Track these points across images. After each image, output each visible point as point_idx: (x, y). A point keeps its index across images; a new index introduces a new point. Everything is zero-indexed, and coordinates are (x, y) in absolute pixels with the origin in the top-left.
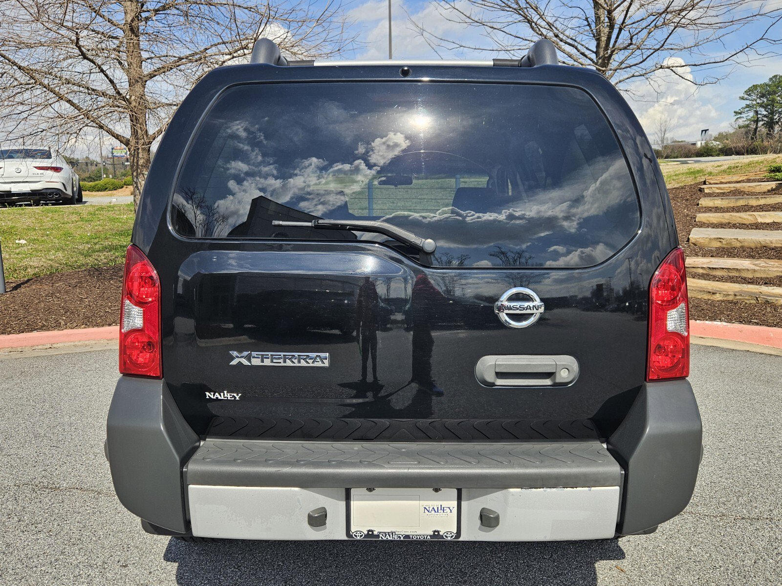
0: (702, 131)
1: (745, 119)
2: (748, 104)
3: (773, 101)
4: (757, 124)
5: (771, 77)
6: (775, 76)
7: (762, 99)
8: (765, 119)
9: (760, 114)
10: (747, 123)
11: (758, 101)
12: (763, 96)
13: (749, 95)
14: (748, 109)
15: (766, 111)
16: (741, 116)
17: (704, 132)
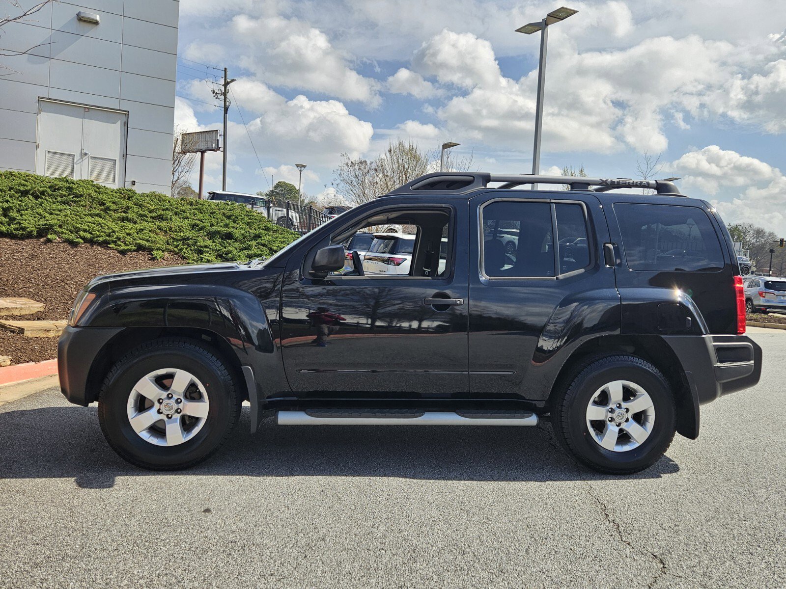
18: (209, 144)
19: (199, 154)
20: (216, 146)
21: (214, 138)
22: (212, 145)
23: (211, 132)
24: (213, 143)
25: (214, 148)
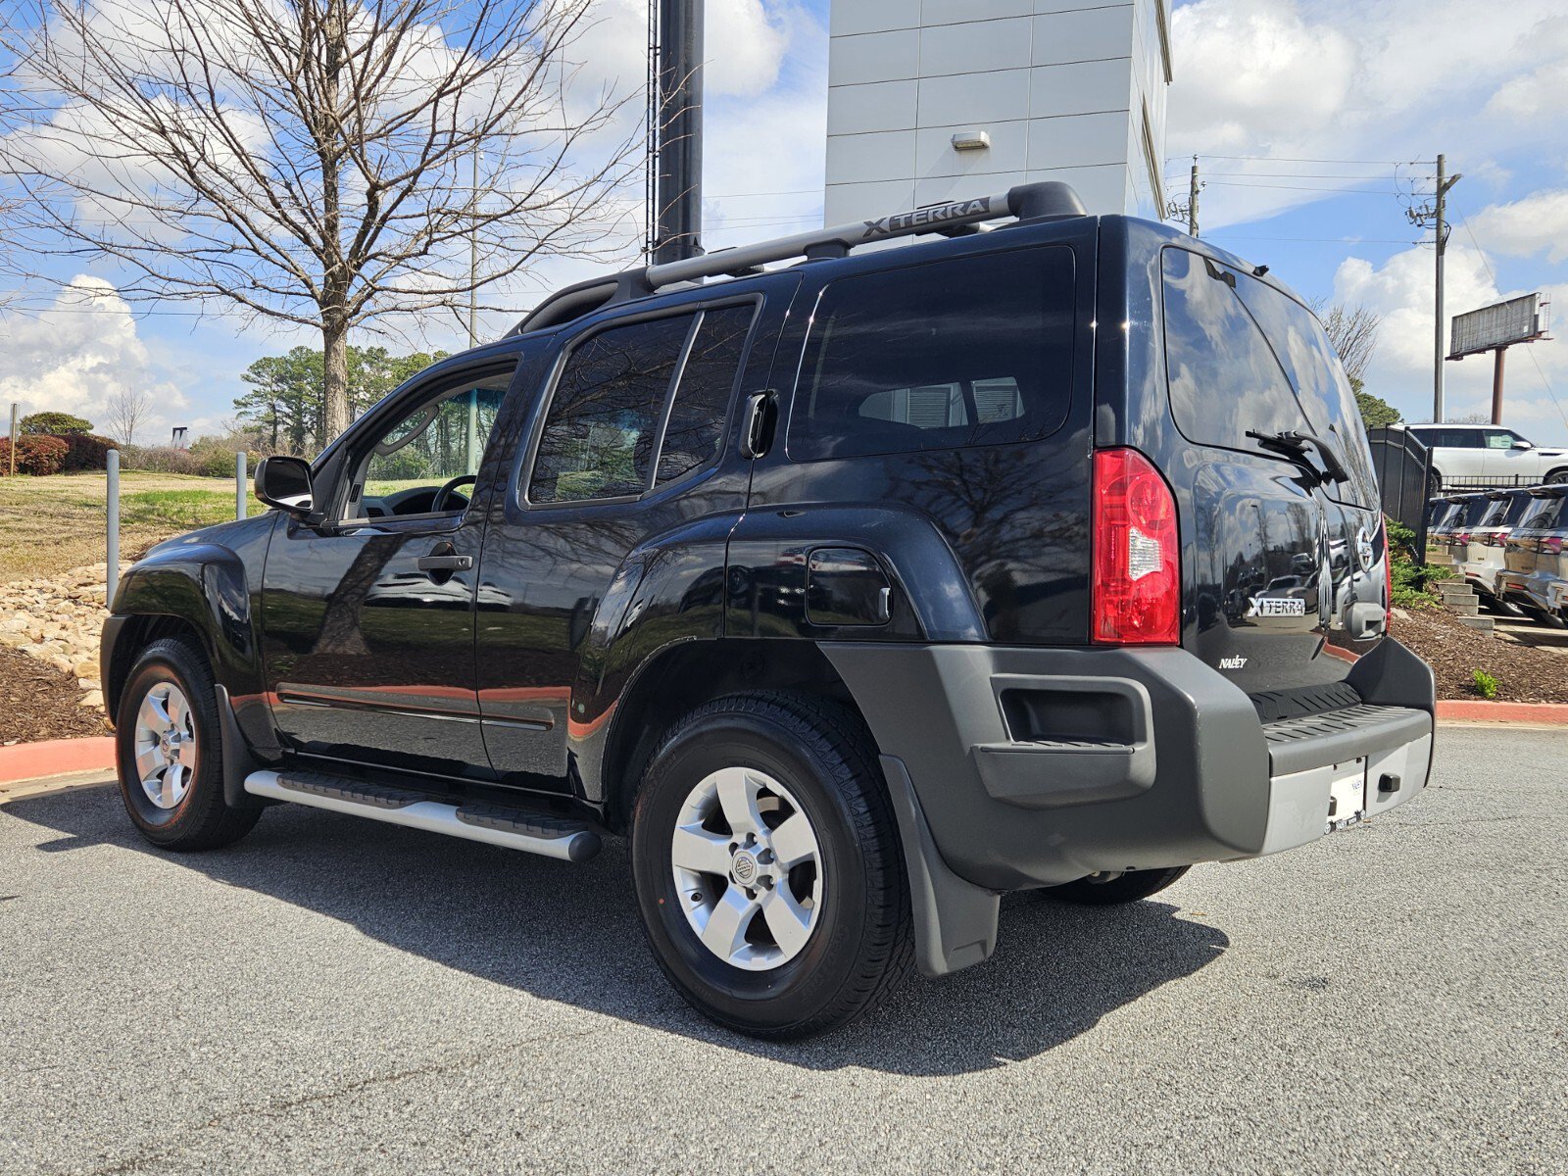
0: (175, 430)
1: (254, 418)
2: (257, 390)
3: (300, 390)
4: (275, 429)
5: (293, 348)
6: (300, 349)
7: (280, 384)
8: (289, 421)
9: (279, 411)
10: (258, 423)
11: (275, 387)
12: (281, 379)
13: (258, 374)
14: (257, 399)
15: (289, 408)
16: (247, 410)
17: (178, 432)
18: (1514, 327)
19: (1491, 354)
20: (1532, 329)
21: (1526, 314)
22: (1521, 329)
23: (1521, 302)
24: (1524, 325)
25: (1526, 335)
